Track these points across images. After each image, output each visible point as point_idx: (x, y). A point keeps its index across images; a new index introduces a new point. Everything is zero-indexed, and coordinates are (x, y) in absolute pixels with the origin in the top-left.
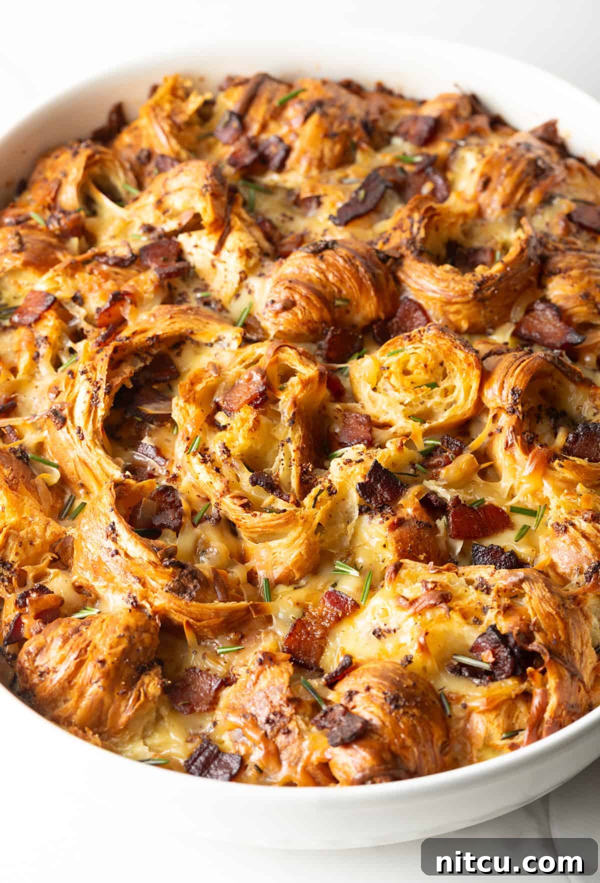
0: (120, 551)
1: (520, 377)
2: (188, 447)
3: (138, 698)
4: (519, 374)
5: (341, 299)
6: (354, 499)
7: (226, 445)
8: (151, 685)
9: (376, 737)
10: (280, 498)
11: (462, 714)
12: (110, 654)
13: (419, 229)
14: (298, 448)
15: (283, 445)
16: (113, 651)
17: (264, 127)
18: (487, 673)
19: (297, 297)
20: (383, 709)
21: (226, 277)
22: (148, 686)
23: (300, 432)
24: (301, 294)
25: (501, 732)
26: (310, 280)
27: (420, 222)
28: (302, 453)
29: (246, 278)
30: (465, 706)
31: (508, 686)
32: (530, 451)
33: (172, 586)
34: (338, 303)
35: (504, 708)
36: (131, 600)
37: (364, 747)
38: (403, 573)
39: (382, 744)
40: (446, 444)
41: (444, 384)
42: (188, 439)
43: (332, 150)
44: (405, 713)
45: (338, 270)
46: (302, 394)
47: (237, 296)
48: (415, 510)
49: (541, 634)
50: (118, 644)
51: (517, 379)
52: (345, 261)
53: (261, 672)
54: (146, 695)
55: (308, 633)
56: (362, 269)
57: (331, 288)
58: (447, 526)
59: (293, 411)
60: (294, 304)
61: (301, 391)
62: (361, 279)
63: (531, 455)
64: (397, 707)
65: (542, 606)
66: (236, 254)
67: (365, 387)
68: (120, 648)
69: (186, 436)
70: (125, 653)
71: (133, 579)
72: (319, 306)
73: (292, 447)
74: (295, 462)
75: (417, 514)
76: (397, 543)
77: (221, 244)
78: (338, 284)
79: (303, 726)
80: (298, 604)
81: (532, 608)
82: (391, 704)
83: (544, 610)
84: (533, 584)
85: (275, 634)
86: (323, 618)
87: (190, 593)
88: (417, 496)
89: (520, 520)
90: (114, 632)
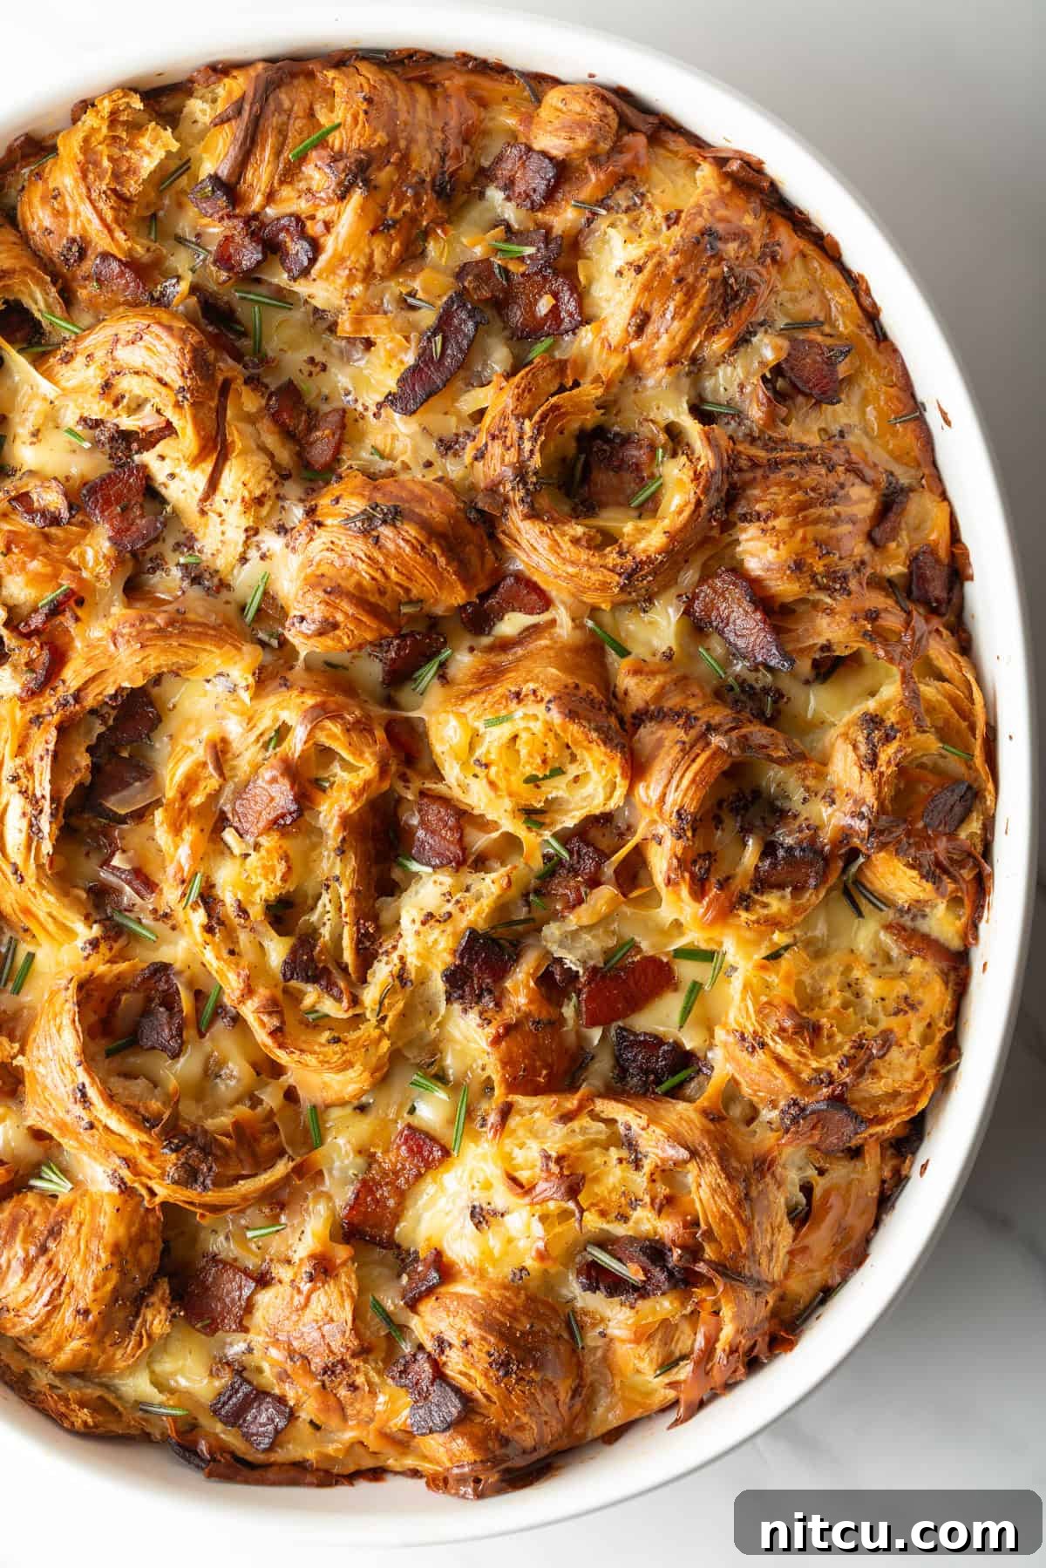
0: (96, 1123)
1: (690, 793)
2: (184, 895)
3: (140, 1344)
4: (688, 789)
5: (411, 602)
6: (438, 985)
7: (243, 905)
8: (156, 1322)
9: (479, 1420)
10: (328, 992)
11: (601, 1342)
12: (95, 1300)
13: (532, 452)
14: (352, 892)
15: (328, 887)
16: (99, 1294)
17: (270, 197)
18: (635, 1288)
19: (340, 617)
20: (486, 1375)
21: (223, 533)
22: (152, 1324)
23: (353, 863)
24: (346, 614)
25: (655, 1367)
26: (359, 585)
27: (534, 439)
28: (357, 900)
29: (257, 533)
30: (603, 1335)
31: (665, 1305)
32: (703, 898)
33: (176, 1176)
34: (405, 610)
35: (659, 1336)
36: (117, 1183)
37: (463, 1435)
38: (514, 1121)
39: (488, 1428)
40: (575, 857)
41: (573, 770)
42: (183, 882)
43: (386, 253)
44: (520, 1379)
45: (404, 564)
46: (355, 809)
47: (243, 560)
48: (531, 1002)
49: (714, 1245)
50: (105, 1280)
51: (685, 795)
52: (413, 547)
53: (312, 1291)
54: (150, 1337)
55: (377, 1202)
56: (442, 561)
57: (393, 591)
58: (578, 1011)
59: (341, 836)
60: (335, 626)
61: (354, 805)
62: (441, 574)
63: (706, 901)
64: (507, 1374)
65: (715, 1202)
66: (238, 507)
67: (452, 768)
68: (109, 1287)
69: (179, 876)
70: (116, 1294)
71: (118, 1161)
72: (375, 626)
73: (343, 891)
74: (347, 920)
75: (533, 1007)
76: (503, 1068)
77: (213, 484)
78: (406, 583)
79: (376, 1379)
80: (360, 1152)
81: (701, 1200)
82: (498, 1370)
83: (718, 1209)
84: (703, 1164)
85: (329, 1198)
86: (396, 1173)
87: (203, 1183)
88: (532, 975)
89: (688, 971)
90: (98, 1260)
